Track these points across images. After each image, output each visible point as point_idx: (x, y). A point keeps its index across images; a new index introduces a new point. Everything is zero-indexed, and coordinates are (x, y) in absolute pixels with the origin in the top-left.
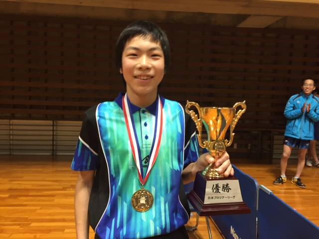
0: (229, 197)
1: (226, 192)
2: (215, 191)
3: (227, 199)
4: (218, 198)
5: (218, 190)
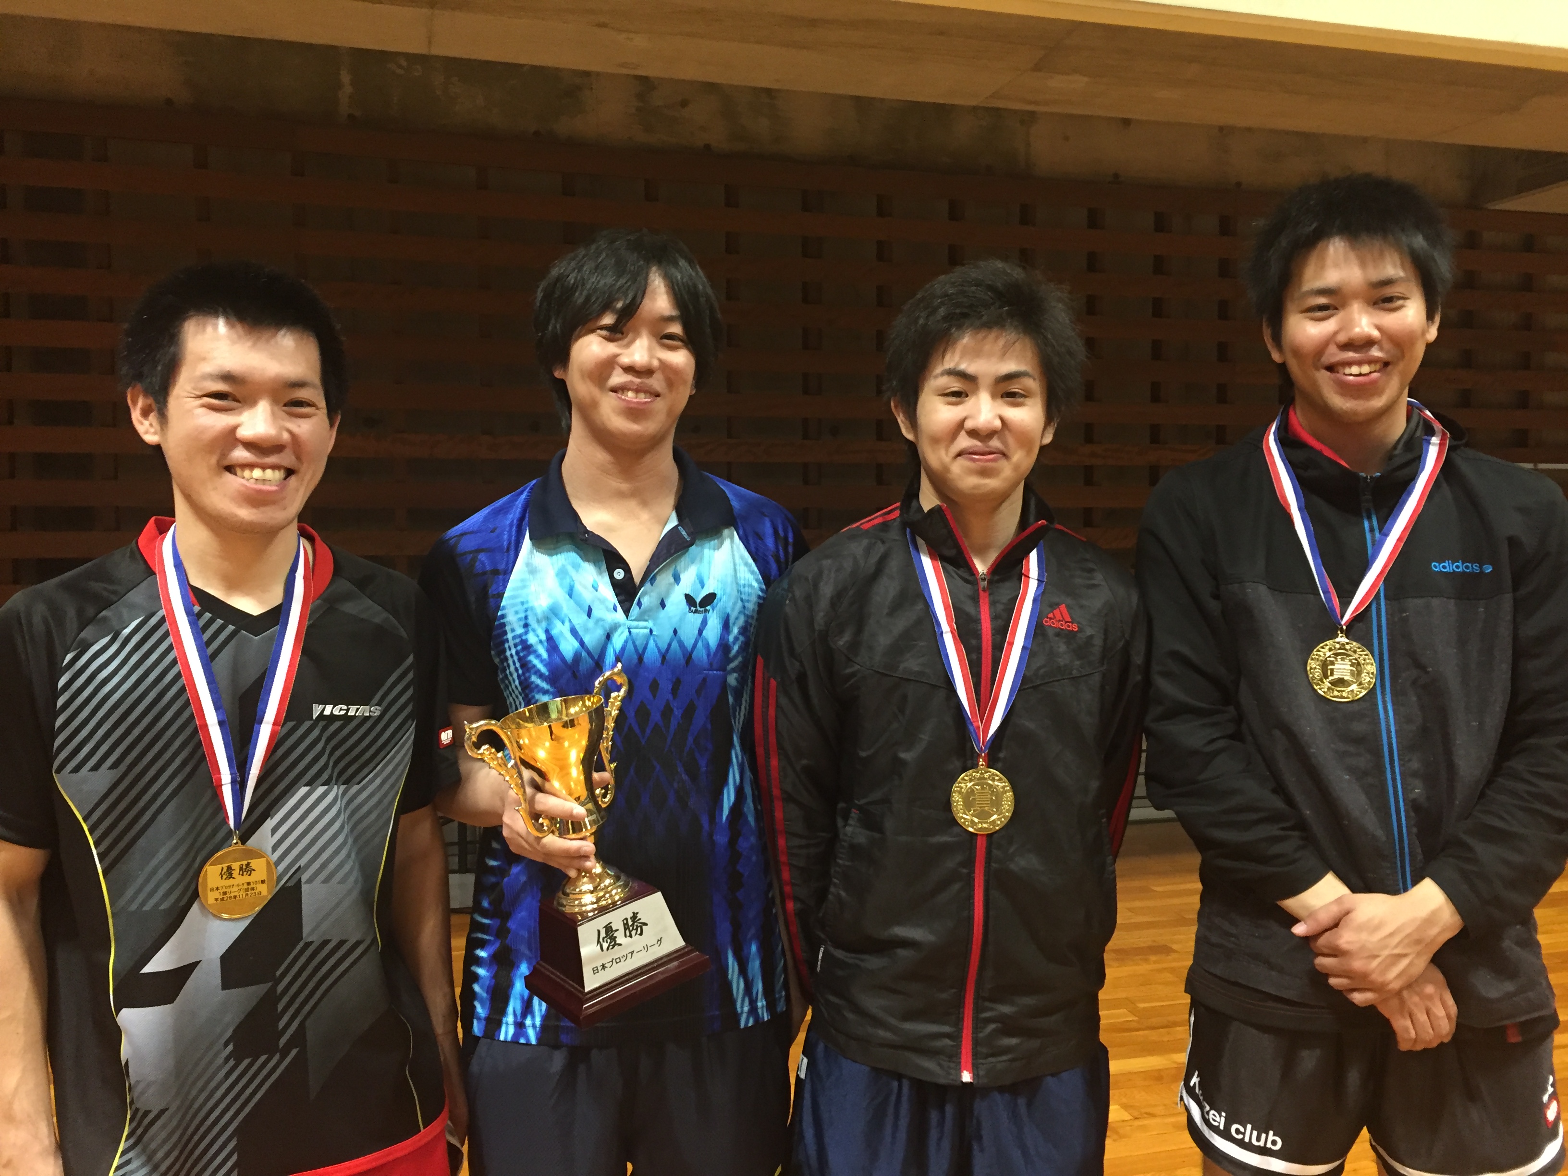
0: (646, 948)
1: (636, 938)
2: (605, 945)
3: (644, 952)
4: (617, 961)
5: (613, 939)
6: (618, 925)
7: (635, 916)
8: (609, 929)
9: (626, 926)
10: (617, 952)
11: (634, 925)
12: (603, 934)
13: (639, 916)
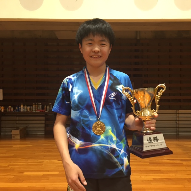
1: (156, 142)
2: (149, 142)
3: (157, 146)
4: (151, 146)
5: (151, 141)
6: (152, 138)
7: (156, 137)
8: (150, 138)
9: (154, 139)
10: (151, 144)
11: (156, 139)
12: (149, 139)
13: (157, 138)
